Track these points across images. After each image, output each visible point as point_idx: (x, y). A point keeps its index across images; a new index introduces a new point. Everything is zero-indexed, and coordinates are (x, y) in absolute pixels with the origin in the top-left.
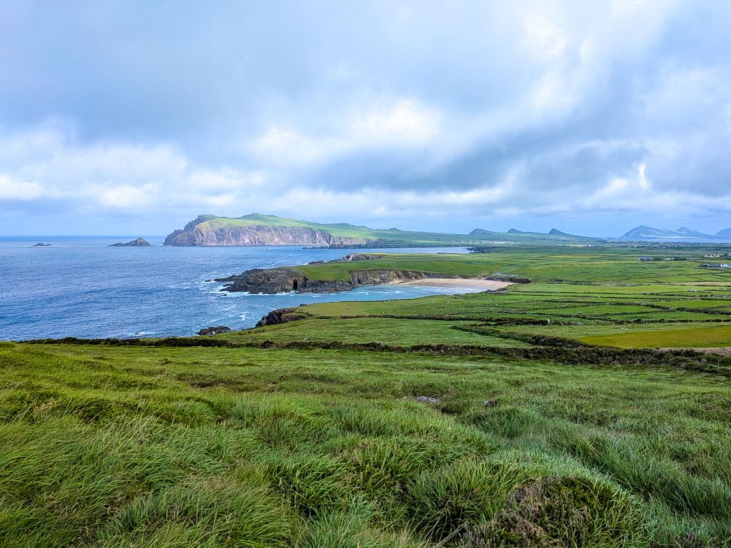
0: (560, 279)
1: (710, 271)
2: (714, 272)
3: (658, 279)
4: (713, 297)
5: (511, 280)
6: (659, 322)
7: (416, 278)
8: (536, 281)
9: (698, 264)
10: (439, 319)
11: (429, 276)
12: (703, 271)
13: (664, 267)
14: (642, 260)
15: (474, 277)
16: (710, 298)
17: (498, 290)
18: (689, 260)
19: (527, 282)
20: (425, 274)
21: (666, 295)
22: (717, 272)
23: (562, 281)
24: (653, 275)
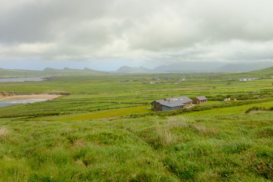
0: (84, 92)
1: (146, 86)
2: (147, 86)
3: (126, 90)
4: (141, 97)
5: (61, 94)
6: (107, 109)
7: (9, 95)
8: (73, 93)
9: (142, 82)
10: (8, 117)
11: (17, 94)
12: (143, 86)
13: (129, 84)
14: (121, 81)
15: (41, 93)
16: (140, 97)
17: (53, 99)
18: (139, 81)
19: (68, 94)
20: (14, 93)
21: (124, 97)
22: (148, 86)
23: (84, 93)
24: (124, 88)
